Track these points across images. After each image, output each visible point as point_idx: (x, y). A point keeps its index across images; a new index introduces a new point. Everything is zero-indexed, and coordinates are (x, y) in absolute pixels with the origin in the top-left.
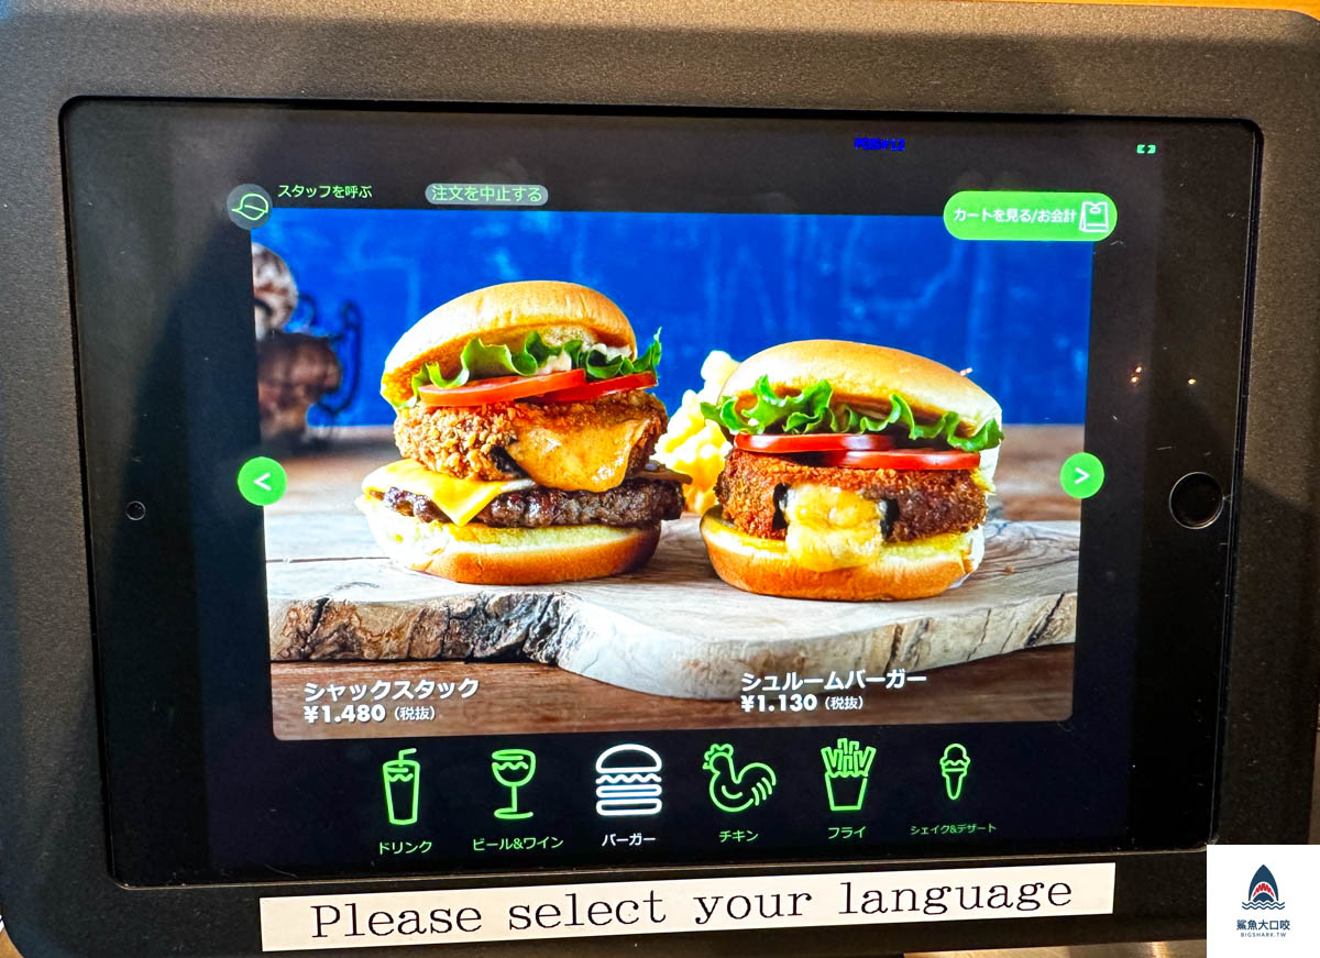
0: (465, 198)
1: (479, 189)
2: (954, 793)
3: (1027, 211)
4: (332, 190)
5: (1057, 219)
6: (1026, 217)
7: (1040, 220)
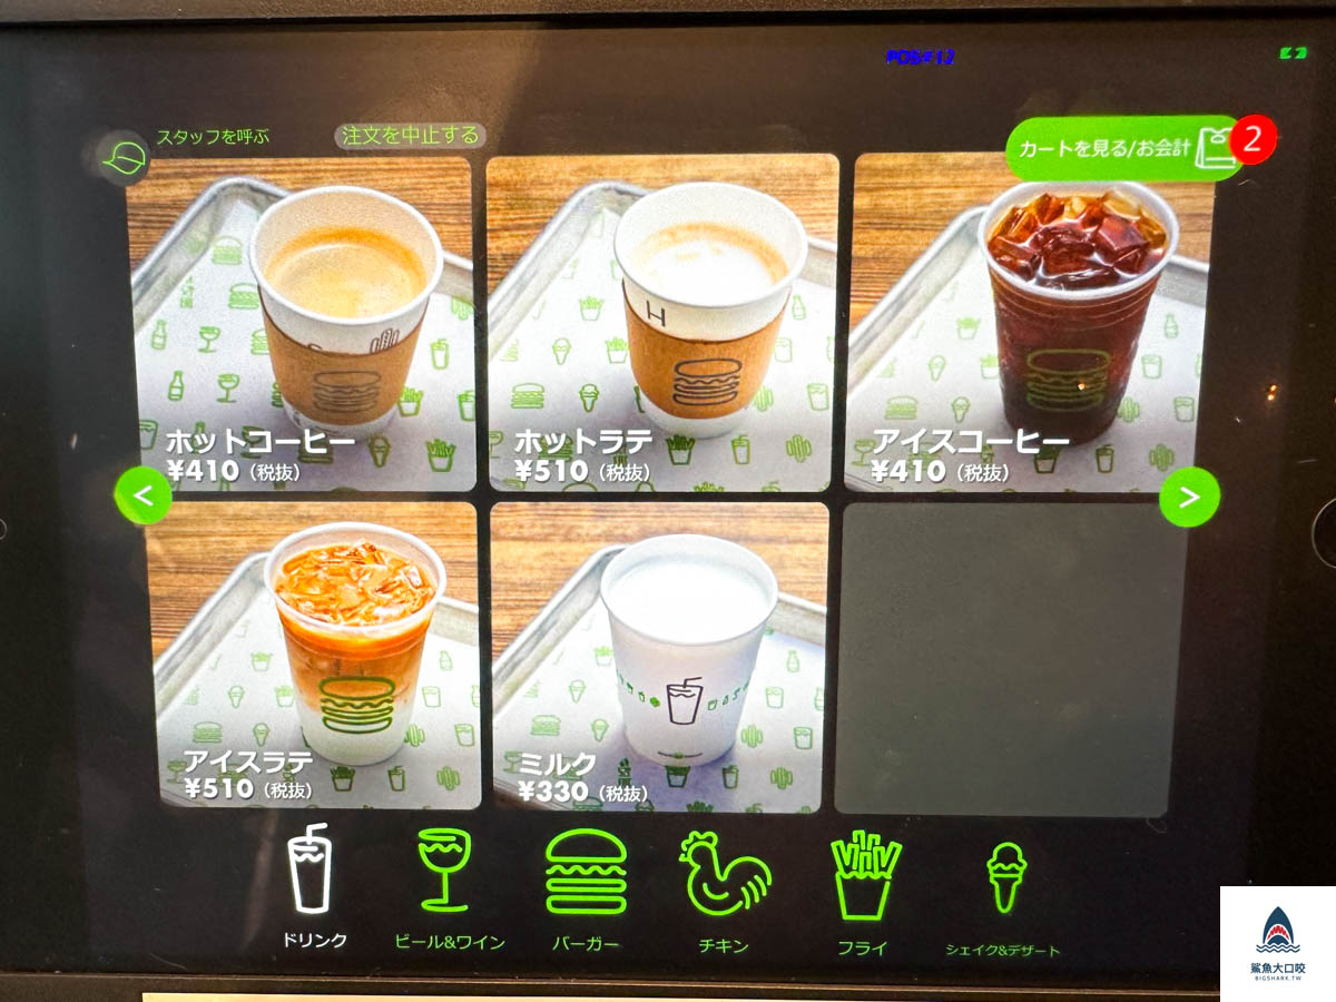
0: (383, 141)
1: (400, 130)
2: (1005, 904)
3: (1122, 142)
4: (221, 135)
5: (1164, 152)
6: (1121, 150)
7: (1141, 153)
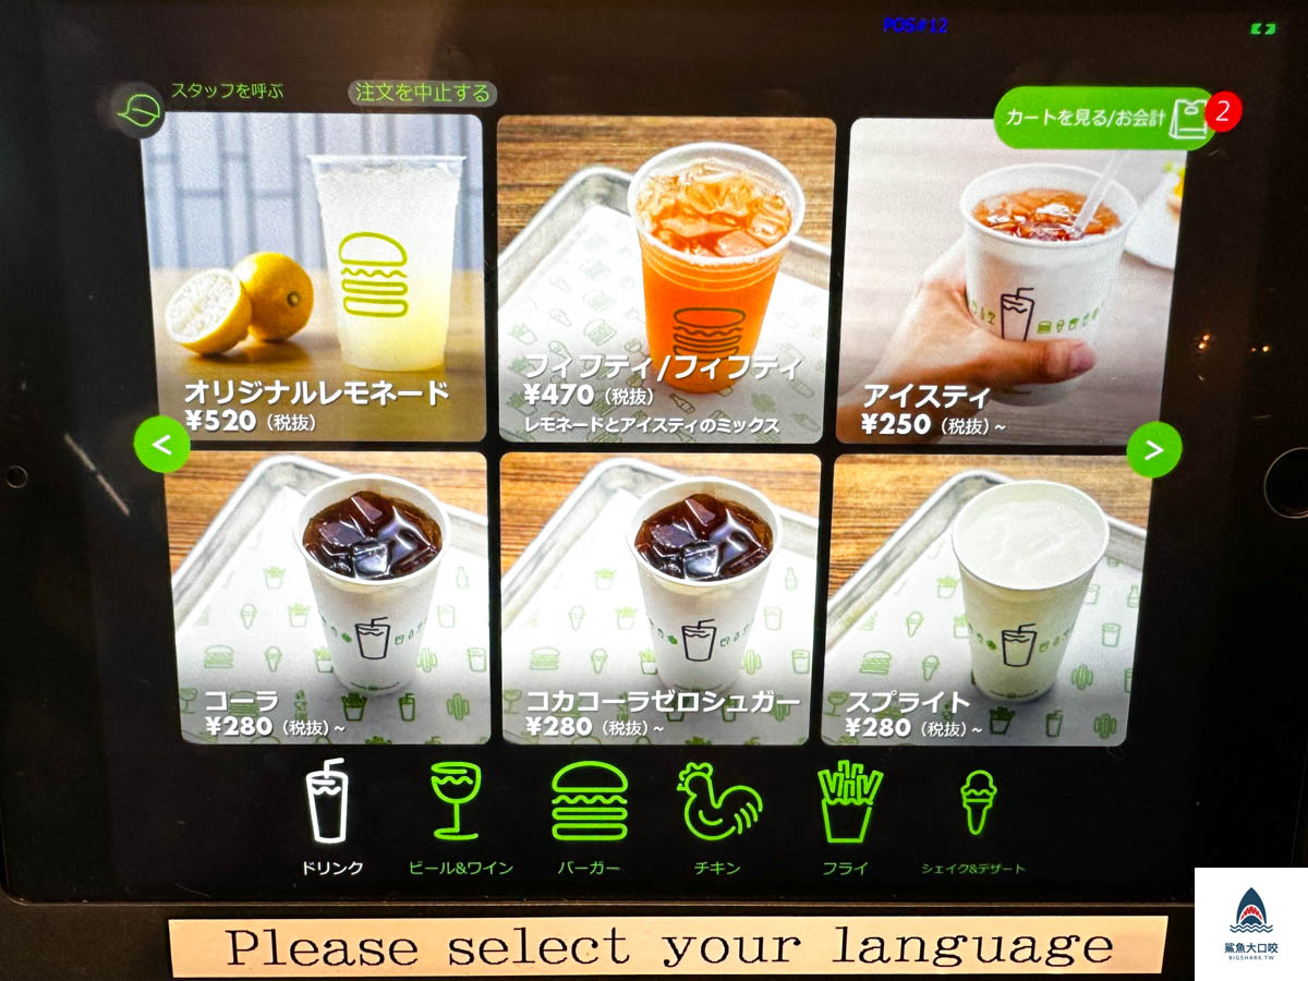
0: (396, 98)
1: (412, 87)
2: (976, 828)
3: (1103, 112)
4: (236, 88)
5: (1141, 122)
6: (1101, 120)
7: (1119, 123)
